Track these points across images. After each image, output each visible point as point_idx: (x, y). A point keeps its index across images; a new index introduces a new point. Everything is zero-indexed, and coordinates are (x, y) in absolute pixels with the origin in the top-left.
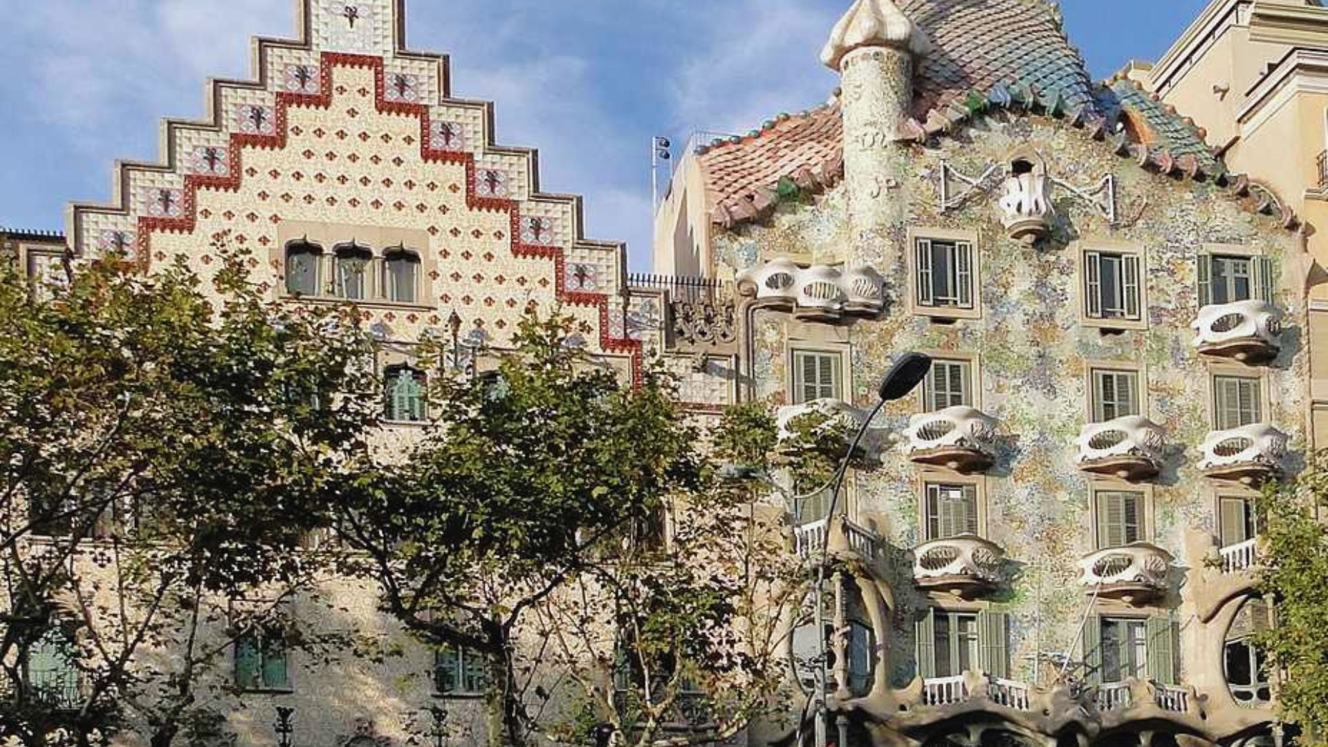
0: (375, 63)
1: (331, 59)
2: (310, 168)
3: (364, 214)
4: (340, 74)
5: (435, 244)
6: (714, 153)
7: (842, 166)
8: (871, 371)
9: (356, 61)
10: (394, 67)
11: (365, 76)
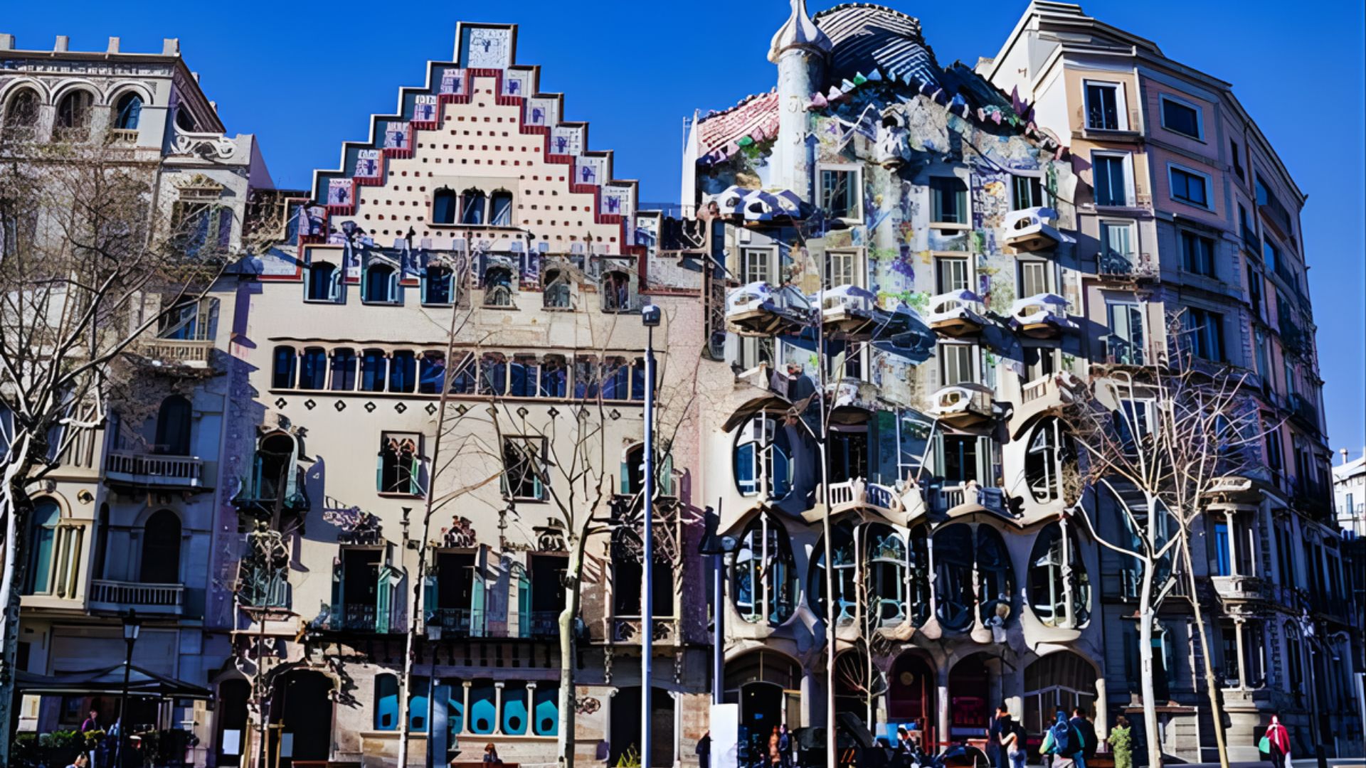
0: (498, 74)
1: (473, 73)
2: (453, 141)
3: (483, 169)
4: (479, 82)
5: (523, 186)
6: (709, 121)
7: (778, 127)
8: (792, 262)
9: (487, 73)
10: (509, 75)
11: (491, 82)
